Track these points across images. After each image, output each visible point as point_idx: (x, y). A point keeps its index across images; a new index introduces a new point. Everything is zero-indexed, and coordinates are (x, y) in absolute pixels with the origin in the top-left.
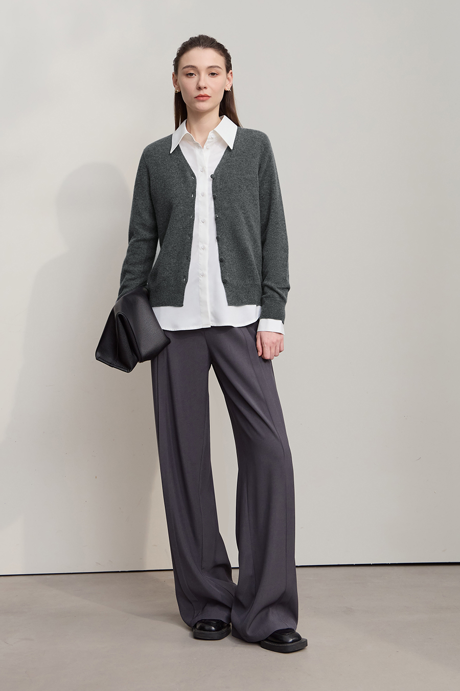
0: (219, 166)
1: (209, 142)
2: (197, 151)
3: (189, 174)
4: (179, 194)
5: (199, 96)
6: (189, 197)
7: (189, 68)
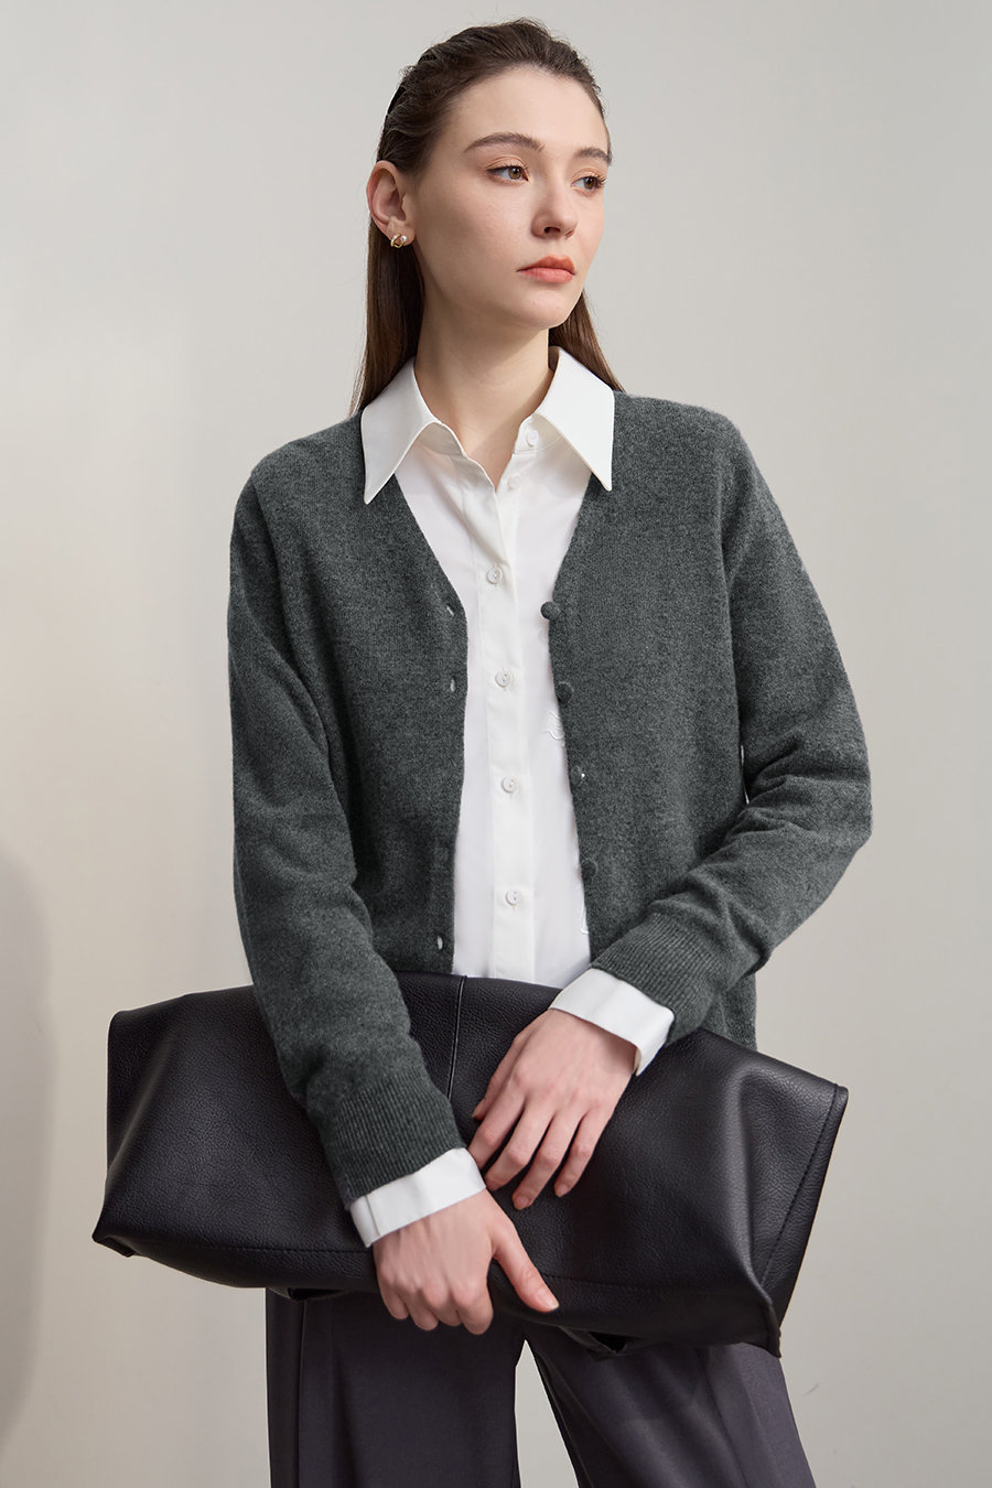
0: (567, 564)
1: (519, 464)
2: (469, 499)
3: (434, 595)
4: (400, 677)
5: (541, 265)
6: (439, 693)
7: (508, 146)
